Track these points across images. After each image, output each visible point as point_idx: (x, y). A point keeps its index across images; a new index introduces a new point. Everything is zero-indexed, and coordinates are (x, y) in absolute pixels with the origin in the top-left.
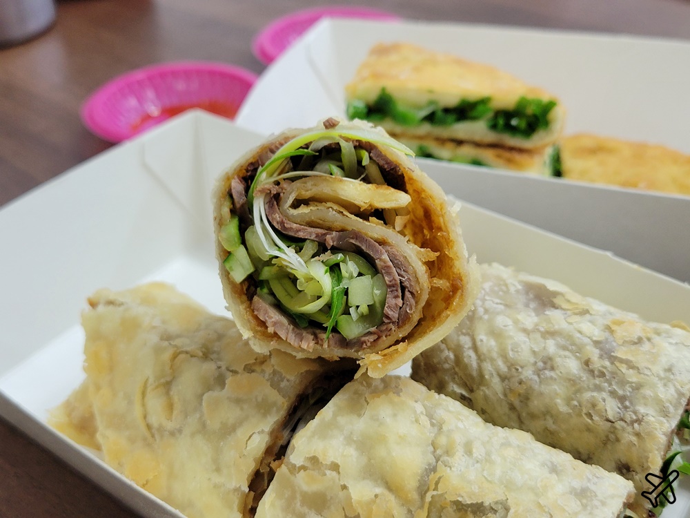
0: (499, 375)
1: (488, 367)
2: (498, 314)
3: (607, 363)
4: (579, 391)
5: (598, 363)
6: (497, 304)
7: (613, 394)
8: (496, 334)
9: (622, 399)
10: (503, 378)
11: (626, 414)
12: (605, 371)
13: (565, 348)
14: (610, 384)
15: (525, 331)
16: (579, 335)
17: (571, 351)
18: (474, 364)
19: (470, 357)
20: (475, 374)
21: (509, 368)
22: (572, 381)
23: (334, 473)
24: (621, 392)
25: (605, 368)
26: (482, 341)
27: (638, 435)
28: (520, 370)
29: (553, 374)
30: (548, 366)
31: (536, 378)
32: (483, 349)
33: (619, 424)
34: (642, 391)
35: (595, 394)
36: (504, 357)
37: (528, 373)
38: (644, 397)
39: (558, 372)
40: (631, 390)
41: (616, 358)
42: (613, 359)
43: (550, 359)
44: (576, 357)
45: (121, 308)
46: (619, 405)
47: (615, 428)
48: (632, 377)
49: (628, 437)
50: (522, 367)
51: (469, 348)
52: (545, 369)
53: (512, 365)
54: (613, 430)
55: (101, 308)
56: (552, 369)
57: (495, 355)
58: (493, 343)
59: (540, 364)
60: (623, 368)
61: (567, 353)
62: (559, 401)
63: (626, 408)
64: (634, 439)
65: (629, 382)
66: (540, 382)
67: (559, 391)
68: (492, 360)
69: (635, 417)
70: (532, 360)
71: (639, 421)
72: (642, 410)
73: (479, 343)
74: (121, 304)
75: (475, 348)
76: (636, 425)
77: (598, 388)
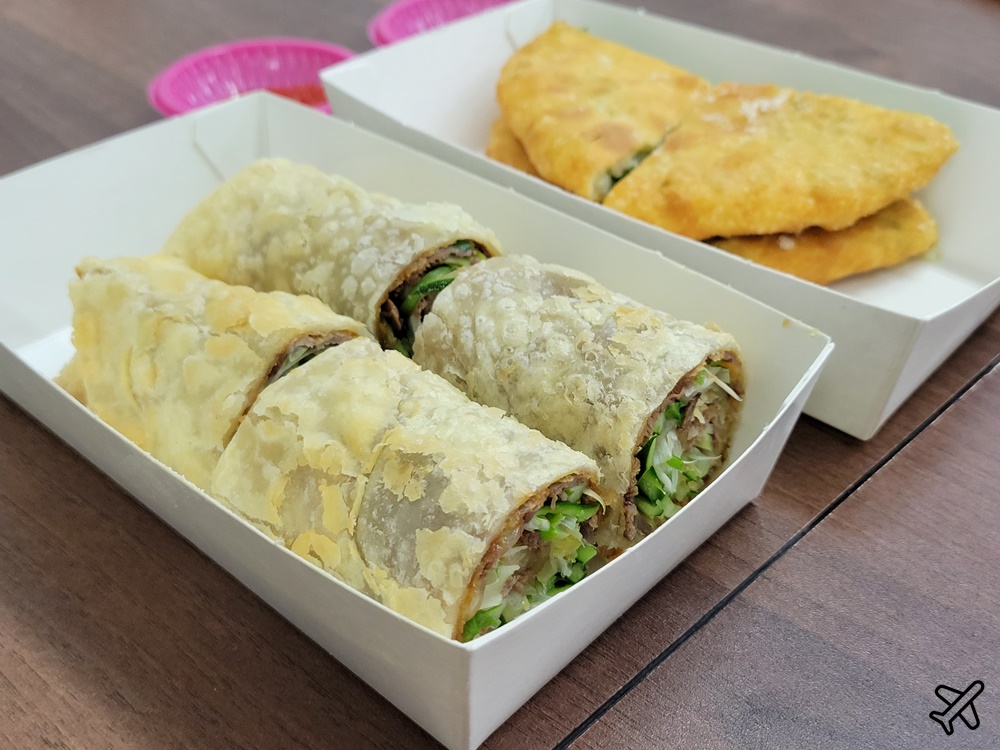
0: (492, 356)
1: (482, 348)
2: (505, 296)
3: (600, 347)
4: (566, 373)
5: (591, 346)
6: (507, 286)
7: (599, 376)
8: (497, 315)
9: (606, 381)
10: (495, 359)
11: (607, 397)
12: (595, 354)
13: (561, 331)
14: (598, 368)
15: (528, 314)
16: (580, 320)
17: (567, 334)
18: (470, 345)
19: (467, 338)
20: (469, 354)
21: (502, 349)
22: (562, 363)
23: (292, 424)
24: (606, 375)
25: (598, 351)
26: (481, 321)
27: (615, 417)
28: (512, 350)
29: (543, 355)
30: (541, 348)
31: (526, 358)
32: (481, 330)
33: (598, 406)
34: (628, 375)
35: (580, 375)
36: (500, 338)
37: (519, 354)
38: (629, 381)
39: (548, 353)
40: (618, 373)
41: (610, 342)
42: (607, 343)
43: (544, 341)
44: (571, 340)
45: (108, 276)
46: (602, 387)
47: (594, 409)
48: (622, 361)
49: (605, 419)
50: (514, 348)
51: (468, 328)
52: (537, 350)
53: (506, 346)
54: (592, 412)
55: (87, 277)
56: (544, 350)
57: (490, 335)
58: (492, 323)
59: (533, 345)
60: (615, 352)
61: (562, 336)
62: (545, 382)
63: (608, 390)
64: (611, 421)
65: (618, 366)
66: (530, 363)
67: (546, 372)
68: (488, 340)
69: (614, 399)
70: (526, 341)
71: (617, 403)
72: (622, 392)
73: (477, 324)
74: (109, 272)
75: (473, 329)
76: (613, 406)
77: (585, 371)
